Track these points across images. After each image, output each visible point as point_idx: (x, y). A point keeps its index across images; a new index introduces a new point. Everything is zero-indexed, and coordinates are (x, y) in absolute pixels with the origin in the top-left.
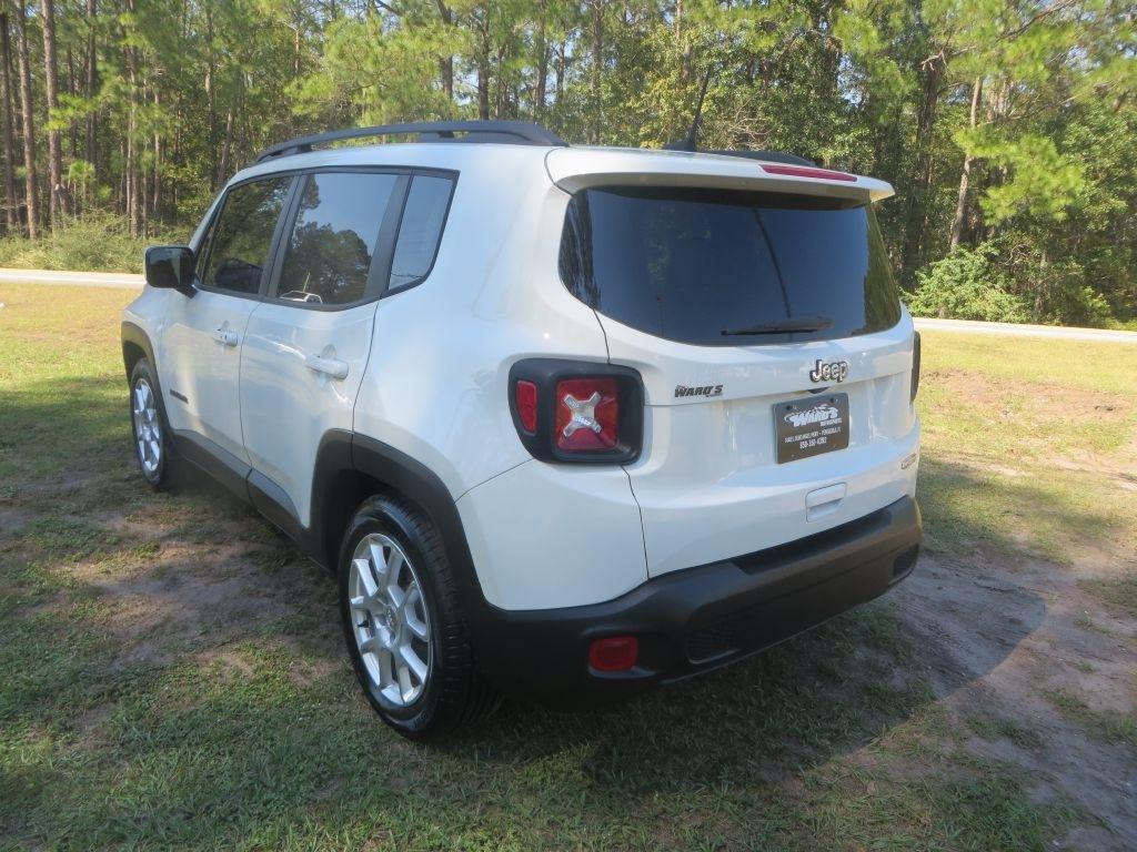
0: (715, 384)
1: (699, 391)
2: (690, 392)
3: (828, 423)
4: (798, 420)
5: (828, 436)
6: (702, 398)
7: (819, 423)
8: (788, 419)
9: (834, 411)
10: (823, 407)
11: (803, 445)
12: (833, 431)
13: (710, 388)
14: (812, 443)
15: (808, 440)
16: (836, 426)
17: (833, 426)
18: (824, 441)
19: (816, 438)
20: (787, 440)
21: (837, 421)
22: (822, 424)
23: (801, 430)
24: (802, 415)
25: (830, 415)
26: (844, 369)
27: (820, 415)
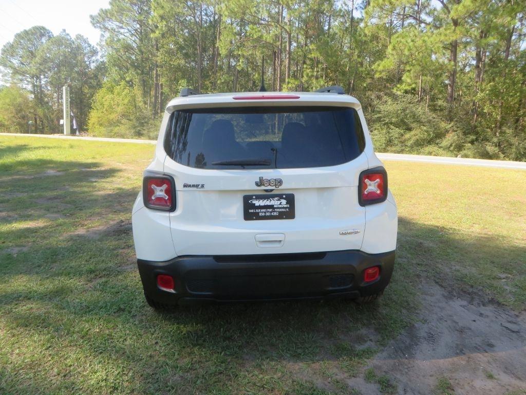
0: (201, 184)
1: (194, 186)
2: (190, 186)
3: (280, 206)
4: (258, 203)
5: (279, 212)
6: (195, 189)
7: (273, 206)
8: (251, 202)
9: (284, 202)
10: (276, 199)
11: (260, 214)
12: (282, 210)
13: (199, 185)
14: (268, 214)
15: (265, 212)
16: (286, 208)
17: (284, 208)
18: (275, 214)
19: (271, 212)
20: (250, 211)
21: (285, 206)
22: (275, 206)
23: (260, 207)
24: (261, 201)
25: (281, 203)
26: (279, 182)
27: (274, 202)
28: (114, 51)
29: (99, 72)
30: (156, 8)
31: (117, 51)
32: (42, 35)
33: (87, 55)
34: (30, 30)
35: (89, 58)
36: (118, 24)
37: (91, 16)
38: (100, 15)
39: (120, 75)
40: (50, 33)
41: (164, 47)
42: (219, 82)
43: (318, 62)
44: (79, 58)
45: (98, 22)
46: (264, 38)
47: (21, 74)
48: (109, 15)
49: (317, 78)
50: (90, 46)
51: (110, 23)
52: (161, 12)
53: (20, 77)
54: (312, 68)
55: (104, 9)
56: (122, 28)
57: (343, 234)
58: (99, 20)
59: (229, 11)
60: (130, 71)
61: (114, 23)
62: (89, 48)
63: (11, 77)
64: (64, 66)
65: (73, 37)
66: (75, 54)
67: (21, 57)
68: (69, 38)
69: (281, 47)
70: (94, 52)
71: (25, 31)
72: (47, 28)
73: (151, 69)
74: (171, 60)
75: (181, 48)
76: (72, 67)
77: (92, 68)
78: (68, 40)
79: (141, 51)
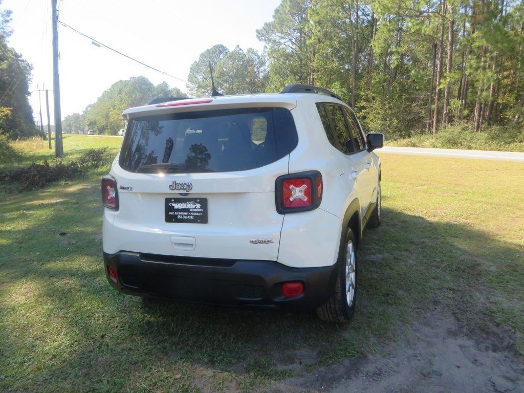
1: (126, 188)
2: (123, 188)
3: (195, 210)
4: (176, 206)
5: (194, 216)
6: (126, 191)
7: (189, 209)
8: (171, 205)
9: (198, 206)
10: (192, 202)
11: (179, 217)
12: (197, 214)
13: (129, 187)
14: (185, 217)
15: (182, 216)
16: (200, 212)
17: (198, 212)
18: (191, 217)
19: (187, 216)
20: (170, 213)
21: (200, 210)
22: (191, 210)
23: (178, 210)
24: (179, 204)
25: (196, 207)
26: (188, 186)
27: (190, 206)
28: (276, 60)
29: (266, 81)
30: (312, 15)
31: (278, 59)
32: (221, 52)
33: (256, 66)
34: (211, 49)
35: (258, 69)
36: (280, 35)
37: (257, 31)
38: (264, 29)
39: (280, 82)
40: (226, 49)
41: (319, 52)
42: (373, 82)
43: (486, 51)
44: (249, 69)
45: (263, 35)
46: (423, 31)
47: (203, 88)
48: (272, 28)
49: (484, 69)
50: (259, 57)
51: (274, 35)
52: (317, 18)
53: (203, 90)
54: (478, 58)
55: (268, 23)
56: (283, 38)
57: (252, 242)
58: (264, 33)
59: (382, 8)
60: (289, 78)
61: (277, 34)
62: (258, 60)
63: (197, 90)
64: (237, 77)
65: (245, 51)
66: (246, 66)
67: (204, 73)
68: (241, 52)
69: (443, 38)
70: (262, 63)
71: (208, 50)
72: (225, 46)
73: (309, 74)
74: (326, 64)
75: (336, 51)
76: (243, 77)
77: (261, 77)
78: (241, 54)
79: (299, 58)
